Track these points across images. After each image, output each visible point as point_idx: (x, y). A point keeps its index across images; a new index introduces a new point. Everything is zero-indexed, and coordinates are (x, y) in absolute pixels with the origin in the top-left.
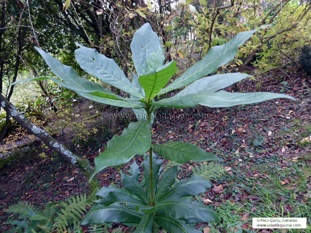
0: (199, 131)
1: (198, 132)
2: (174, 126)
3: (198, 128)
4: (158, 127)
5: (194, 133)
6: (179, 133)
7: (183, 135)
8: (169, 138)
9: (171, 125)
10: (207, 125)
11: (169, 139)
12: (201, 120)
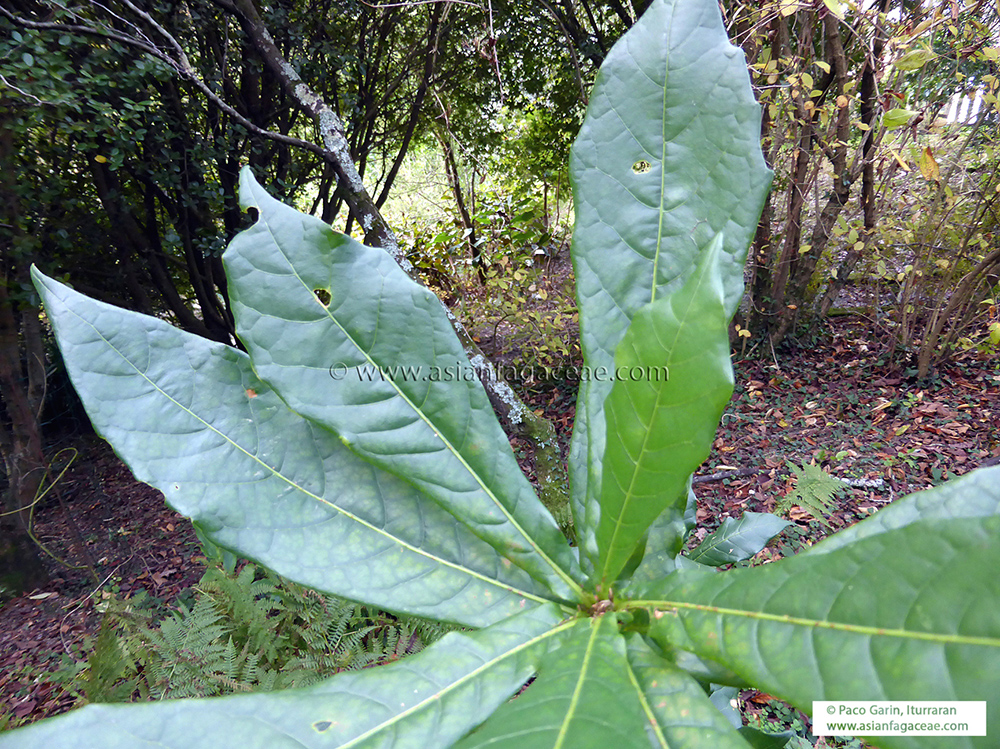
0: (909, 426)
1: (905, 428)
2: (827, 390)
4: (771, 382)
5: (891, 428)
6: (840, 414)
7: (851, 423)
8: (801, 421)
9: (818, 385)
10: (944, 412)
11: (803, 425)
12: (927, 391)
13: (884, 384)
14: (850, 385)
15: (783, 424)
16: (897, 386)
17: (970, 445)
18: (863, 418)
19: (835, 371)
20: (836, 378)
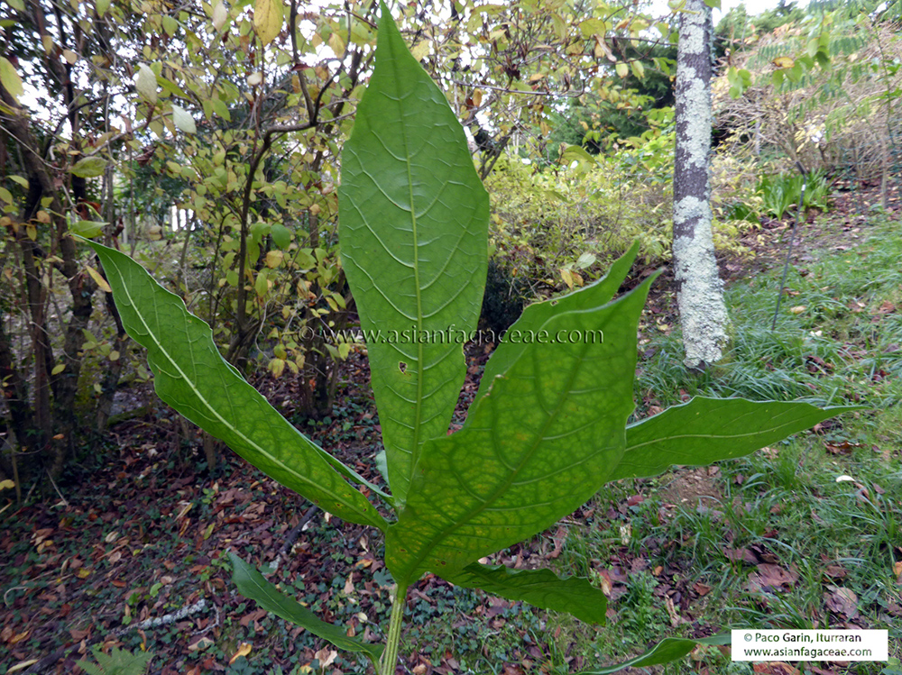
0: (214, 524)
1: (211, 527)
2: (125, 512)
3: (210, 511)
4: (62, 524)
5: (199, 533)
6: (145, 536)
7: (159, 543)
8: (104, 561)
9: (114, 509)
10: (241, 497)
11: (107, 567)
12: (221, 481)
13: (180, 486)
14: (147, 498)
15: (84, 573)
16: (193, 484)
17: (271, 524)
18: (168, 532)
19: (130, 487)
20: (132, 494)
